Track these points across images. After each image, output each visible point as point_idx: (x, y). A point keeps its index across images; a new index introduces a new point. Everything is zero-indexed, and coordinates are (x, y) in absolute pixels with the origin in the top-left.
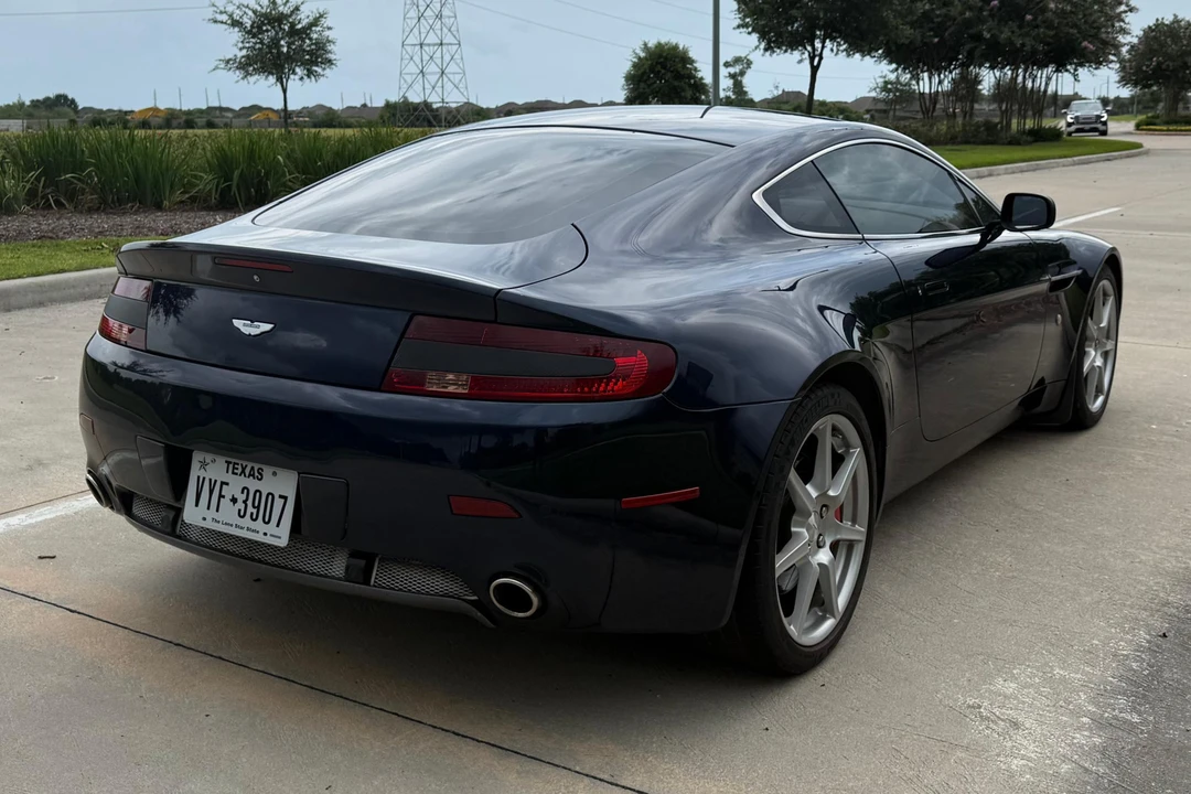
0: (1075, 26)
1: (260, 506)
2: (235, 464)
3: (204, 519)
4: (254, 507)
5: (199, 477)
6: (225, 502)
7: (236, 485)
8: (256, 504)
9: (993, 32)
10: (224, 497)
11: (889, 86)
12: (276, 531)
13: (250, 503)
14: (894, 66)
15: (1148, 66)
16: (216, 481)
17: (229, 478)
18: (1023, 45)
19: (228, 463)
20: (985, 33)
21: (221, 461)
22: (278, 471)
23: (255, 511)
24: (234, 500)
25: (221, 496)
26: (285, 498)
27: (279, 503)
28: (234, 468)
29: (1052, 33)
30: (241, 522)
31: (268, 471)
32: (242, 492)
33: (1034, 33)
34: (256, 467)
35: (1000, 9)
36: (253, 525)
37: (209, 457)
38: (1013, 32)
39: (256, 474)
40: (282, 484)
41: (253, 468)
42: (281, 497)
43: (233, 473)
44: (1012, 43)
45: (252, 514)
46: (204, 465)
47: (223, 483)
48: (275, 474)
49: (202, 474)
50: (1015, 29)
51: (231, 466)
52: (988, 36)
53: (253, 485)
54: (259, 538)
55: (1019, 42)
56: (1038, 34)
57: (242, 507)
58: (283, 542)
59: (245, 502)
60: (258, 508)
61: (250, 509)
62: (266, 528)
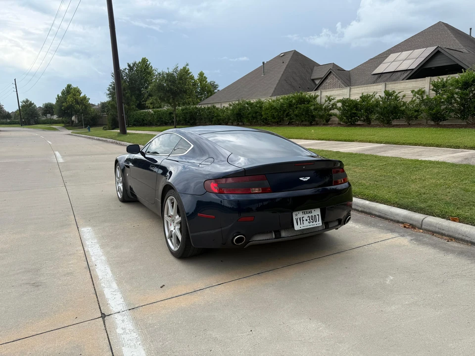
1: (313, 219)
3: (301, 227)
5: (296, 218)
6: (305, 221)
7: (306, 216)
12: (319, 223)
16: (301, 218)
17: (304, 215)
21: (301, 212)
22: (315, 209)
24: (307, 220)
25: (303, 220)
26: (318, 215)
27: (317, 217)
30: (309, 224)
31: (313, 210)
32: (308, 217)
34: (310, 210)
36: (313, 224)
37: (297, 213)
39: (310, 212)
40: (317, 212)
46: (296, 215)
47: (303, 217)
48: (315, 211)
51: (304, 213)
53: (310, 215)
54: (315, 226)
57: (309, 221)
58: (321, 224)
59: (309, 219)
61: (311, 220)
62: (316, 223)
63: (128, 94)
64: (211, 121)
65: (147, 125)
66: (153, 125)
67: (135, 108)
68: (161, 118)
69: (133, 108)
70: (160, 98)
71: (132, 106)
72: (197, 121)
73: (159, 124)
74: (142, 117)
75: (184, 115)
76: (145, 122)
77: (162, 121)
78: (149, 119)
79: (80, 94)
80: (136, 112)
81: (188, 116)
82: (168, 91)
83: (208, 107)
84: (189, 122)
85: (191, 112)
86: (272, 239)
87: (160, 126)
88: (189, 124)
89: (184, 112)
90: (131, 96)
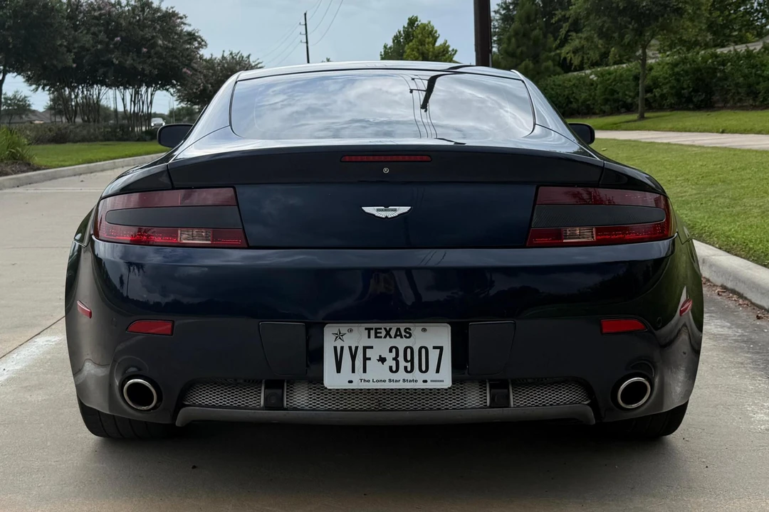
0: (176, 57)
1: (414, 360)
2: (376, 329)
3: (350, 382)
4: (406, 360)
5: (335, 348)
6: (373, 364)
7: (381, 347)
8: (409, 358)
9: (120, 59)
10: (369, 359)
11: (9, 102)
12: (437, 377)
13: (401, 358)
14: (34, 86)
15: (197, 89)
16: (357, 348)
17: (372, 341)
18: (143, 69)
19: (369, 330)
20: (114, 60)
21: (360, 329)
22: (428, 326)
23: (409, 365)
24: (382, 360)
25: (365, 359)
26: (441, 348)
27: (434, 355)
28: (376, 333)
29: (162, 61)
30: (393, 376)
31: (416, 329)
32: (391, 351)
33: (149, 61)
34: (403, 327)
35: (121, 43)
36: (408, 376)
37: (344, 328)
38: (134, 60)
39: (403, 333)
40: (438, 337)
41: (398, 329)
42: (435, 348)
43: (376, 337)
44: (135, 68)
45: (406, 368)
46: (339, 336)
47: (365, 348)
48: (424, 330)
49: (339, 344)
50: (135, 58)
51: (373, 333)
52: (117, 62)
53: (401, 343)
54: (420, 385)
55: (140, 67)
56: (153, 62)
57: (393, 364)
58: (447, 383)
59: (396, 359)
60: (412, 361)
61: (402, 364)
62: (425, 376)
63: (536, 32)
64: (755, 95)
65: (579, 113)
66: (594, 114)
67: (552, 68)
68: (613, 92)
69: (547, 69)
70: (602, 34)
71: (545, 64)
72: (716, 98)
73: (607, 108)
74: (566, 93)
75: (678, 80)
76: (574, 105)
77: (616, 101)
78: (584, 95)
79: (435, 39)
80: (553, 78)
81: (687, 82)
82: (621, 12)
83: (748, 51)
84: (689, 100)
85: (699, 70)
86: (254, 408)
87: (611, 113)
88: (691, 106)
89: (676, 70)
90: (545, 36)
